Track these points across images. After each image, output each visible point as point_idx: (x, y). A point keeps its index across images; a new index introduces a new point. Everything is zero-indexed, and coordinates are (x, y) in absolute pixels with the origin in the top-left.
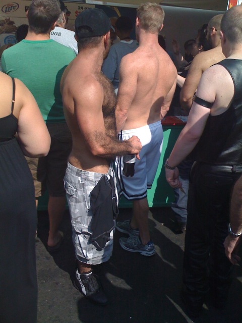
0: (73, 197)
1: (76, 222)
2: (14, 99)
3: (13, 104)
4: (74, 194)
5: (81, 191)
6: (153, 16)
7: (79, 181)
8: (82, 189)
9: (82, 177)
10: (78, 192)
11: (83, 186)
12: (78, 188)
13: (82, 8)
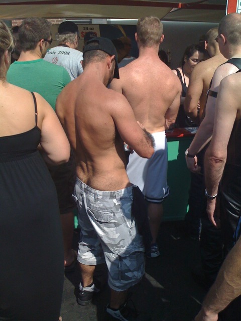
2: (36, 112)
3: (36, 116)
4: (111, 219)
6: (149, 30)
7: (115, 204)
9: (117, 198)
12: (115, 211)
13: (87, 29)
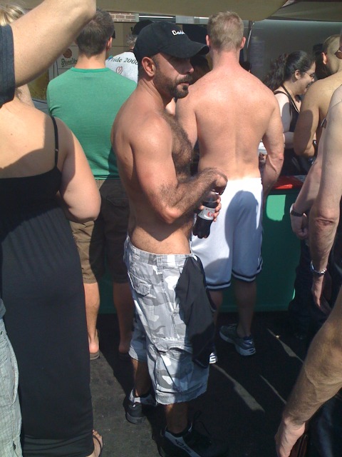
0: (148, 298)
1: (156, 335)
2: (57, 147)
3: (56, 153)
4: (149, 292)
5: (160, 286)
8: (161, 283)
10: (155, 288)
11: (161, 278)
12: (154, 283)
